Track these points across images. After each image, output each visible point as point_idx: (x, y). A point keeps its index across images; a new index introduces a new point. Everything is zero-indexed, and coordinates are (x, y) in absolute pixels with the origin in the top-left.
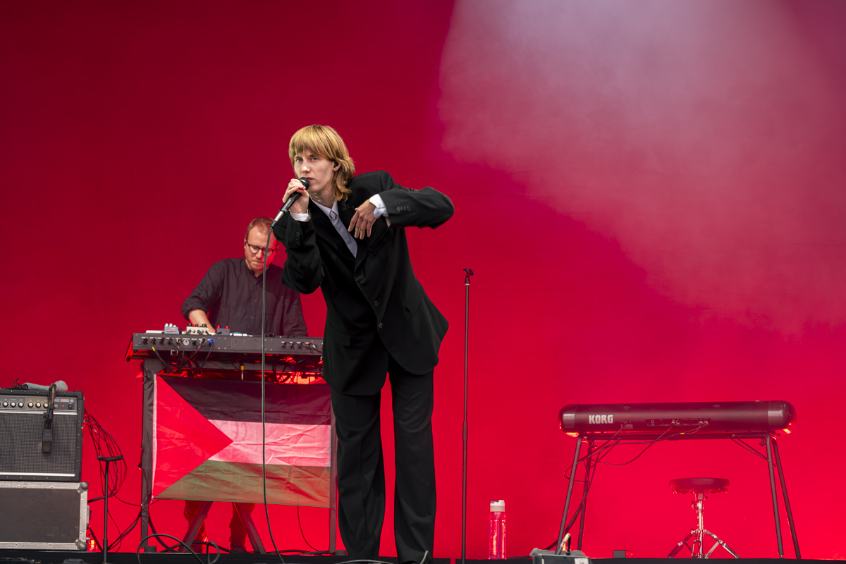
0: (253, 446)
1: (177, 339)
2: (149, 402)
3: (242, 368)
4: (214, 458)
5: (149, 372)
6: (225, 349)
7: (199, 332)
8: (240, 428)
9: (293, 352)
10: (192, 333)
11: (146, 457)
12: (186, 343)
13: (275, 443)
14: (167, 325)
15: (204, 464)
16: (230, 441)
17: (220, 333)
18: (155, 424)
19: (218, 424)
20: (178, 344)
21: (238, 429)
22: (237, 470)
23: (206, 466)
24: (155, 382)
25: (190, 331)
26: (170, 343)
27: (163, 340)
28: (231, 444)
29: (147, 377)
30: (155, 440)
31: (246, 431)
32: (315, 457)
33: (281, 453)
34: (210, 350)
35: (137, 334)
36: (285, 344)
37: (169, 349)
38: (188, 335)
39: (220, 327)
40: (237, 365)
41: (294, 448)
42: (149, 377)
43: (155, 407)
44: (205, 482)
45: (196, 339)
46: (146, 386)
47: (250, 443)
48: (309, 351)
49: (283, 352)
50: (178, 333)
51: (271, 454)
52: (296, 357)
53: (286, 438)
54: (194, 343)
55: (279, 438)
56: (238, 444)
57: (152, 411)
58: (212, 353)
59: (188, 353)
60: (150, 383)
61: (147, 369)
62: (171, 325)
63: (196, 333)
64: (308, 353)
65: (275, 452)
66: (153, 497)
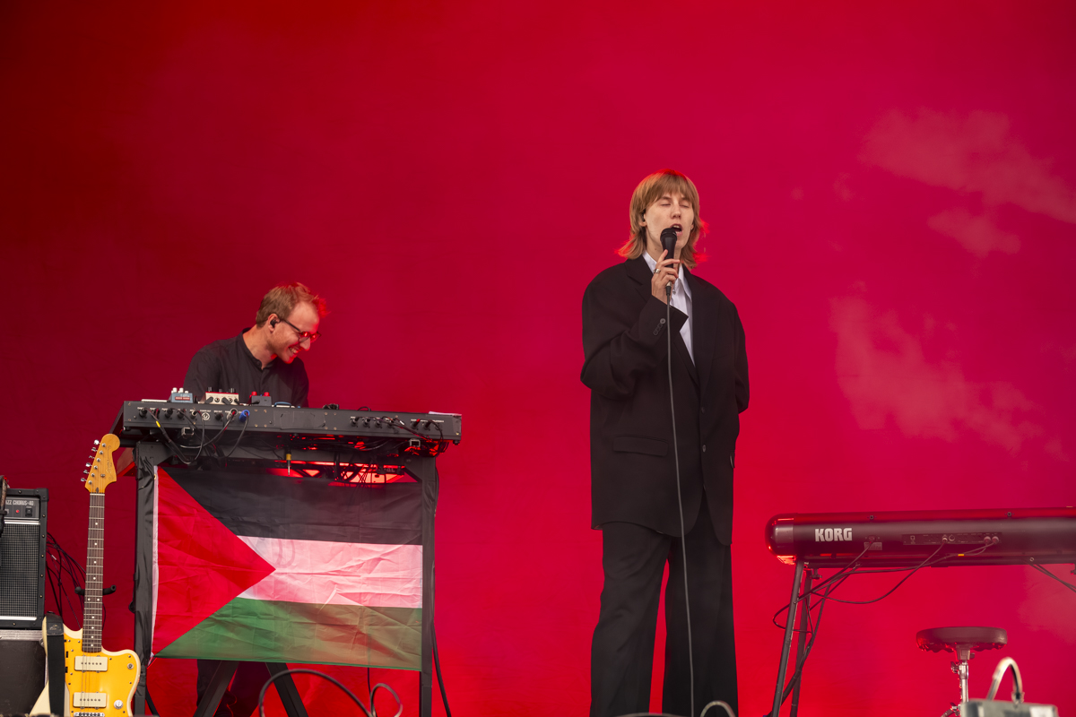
0: (306, 576)
1: (193, 411)
2: (147, 508)
3: (289, 457)
4: (244, 595)
5: (146, 461)
6: (266, 427)
7: (224, 400)
8: (284, 549)
9: (367, 432)
10: (214, 402)
11: (140, 593)
12: (207, 418)
13: (338, 573)
14: (175, 390)
15: (231, 604)
16: (269, 569)
17: (258, 403)
18: (155, 541)
19: (252, 542)
20: (193, 418)
21: (281, 549)
22: (281, 614)
23: (234, 608)
24: (156, 478)
25: (211, 399)
26: (181, 416)
27: (170, 412)
28: (272, 574)
29: (143, 470)
30: (156, 567)
31: (294, 552)
32: (398, 593)
33: (348, 586)
34: (244, 428)
35: (130, 403)
36: (357, 419)
37: (180, 427)
38: (208, 404)
39: (257, 394)
40: (281, 453)
41: (368, 579)
42: (146, 470)
43: (156, 516)
44: (232, 631)
45: (220, 412)
46: (142, 484)
47: (301, 571)
48: (392, 431)
49: (355, 432)
50: (191, 401)
51: (333, 589)
52: (371, 440)
53: (355, 564)
54: (219, 417)
55: (345, 564)
56: (283, 574)
57: (151, 522)
58: (246, 432)
59: (210, 433)
60: (148, 479)
61: (143, 458)
62: (181, 390)
63: (220, 403)
64: (391, 433)
65: (340, 586)
66: (152, 654)
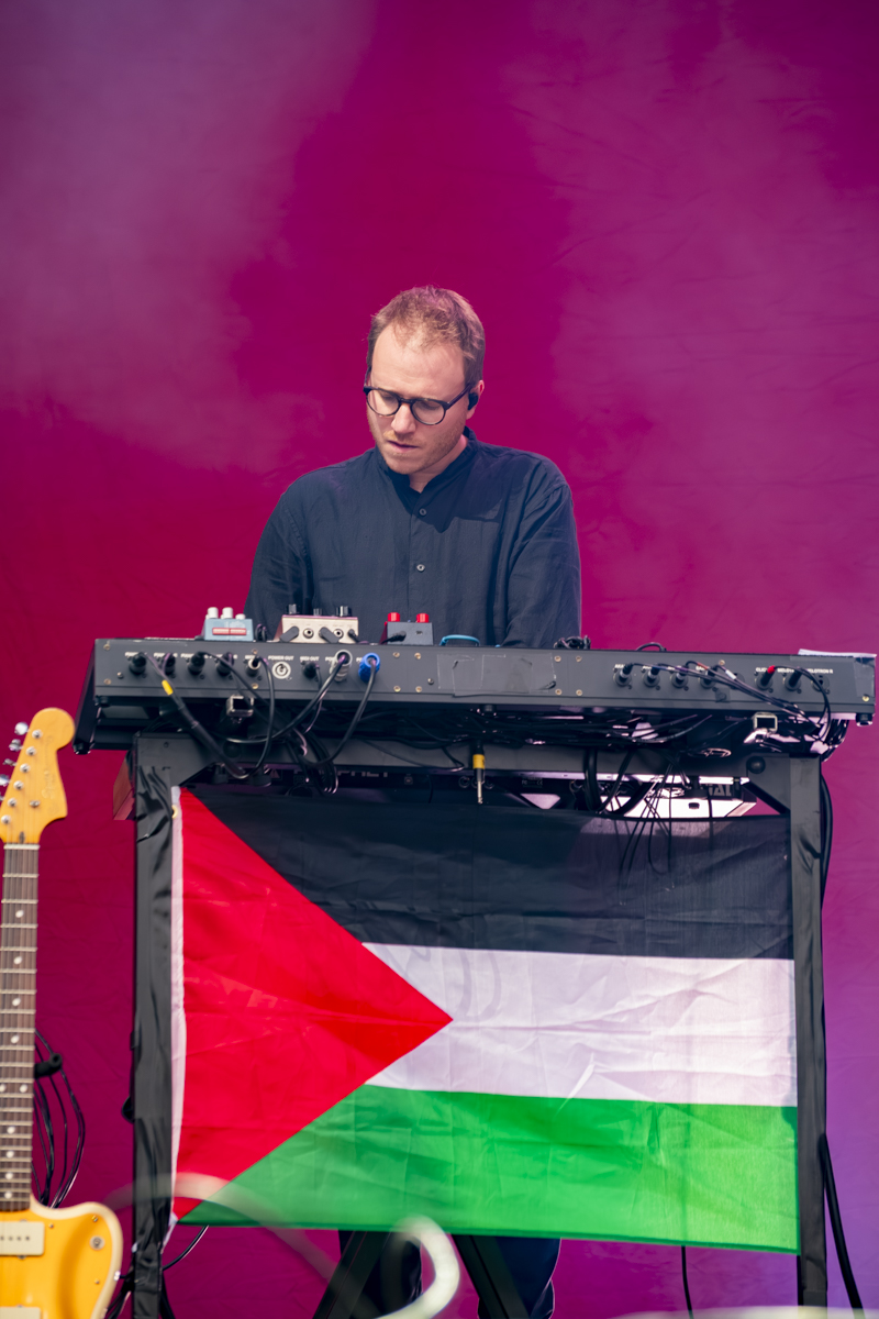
0: (522, 1035)
1: (250, 658)
2: (158, 885)
3: (479, 762)
4: (382, 1079)
5: (155, 778)
6: (419, 691)
7: (324, 633)
8: (474, 973)
9: (657, 699)
10: (301, 639)
11: (145, 1076)
12: (282, 670)
13: (601, 1026)
14: (212, 612)
15: (351, 1100)
16: (440, 1019)
17: (400, 638)
18: (178, 959)
19: (396, 957)
20: (252, 674)
21: (467, 976)
22: (470, 1120)
23: (358, 1108)
24: (177, 814)
25: (295, 631)
26: (224, 671)
27: (198, 661)
28: (445, 1030)
29: (146, 796)
30: (179, 1018)
31: (498, 982)
32: (740, 1071)
33: (619, 1057)
34: (366, 695)
35: (108, 643)
36: (627, 670)
37: (221, 695)
38: (288, 644)
39: (398, 620)
40: (461, 755)
41: (668, 1039)
42: (154, 796)
43: (177, 902)
44: (358, 1161)
45: (315, 659)
46: (146, 827)
47: (509, 1023)
48: (711, 695)
49: (623, 699)
50: (250, 637)
51: (586, 1064)
52: (663, 719)
53: (637, 1005)
54: (310, 672)
55: (613, 1005)
56: (469, 1029)
57: (167, 915)
58: (373, 707)
59: (288, 707)
60: (159, 816)
61: (147, 770)
62: (228, 612)
63: (316, 639)
64: (709, 702)
65: (602, 1056)
66: (173, 1218)
